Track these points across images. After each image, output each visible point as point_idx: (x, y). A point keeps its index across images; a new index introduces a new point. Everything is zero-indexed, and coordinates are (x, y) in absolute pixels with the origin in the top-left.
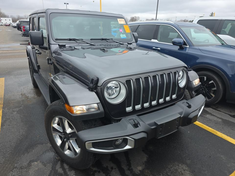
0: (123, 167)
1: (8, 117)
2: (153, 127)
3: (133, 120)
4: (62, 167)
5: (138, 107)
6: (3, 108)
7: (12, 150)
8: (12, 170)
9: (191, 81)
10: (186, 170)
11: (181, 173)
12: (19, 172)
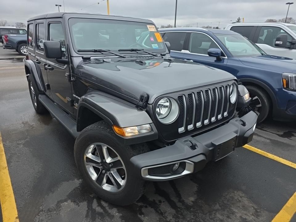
0: (172, 199)
1: (13, 152)
2: (211, 149)
3: (189, 142)
4: (100, 205)
5: (190, 127)
6: (3, 141)
7: (31, 191)
8: (38, 214)
9: (242, 96)
10: (243, 196)
11: (238, 200)
12: (47, 216)
